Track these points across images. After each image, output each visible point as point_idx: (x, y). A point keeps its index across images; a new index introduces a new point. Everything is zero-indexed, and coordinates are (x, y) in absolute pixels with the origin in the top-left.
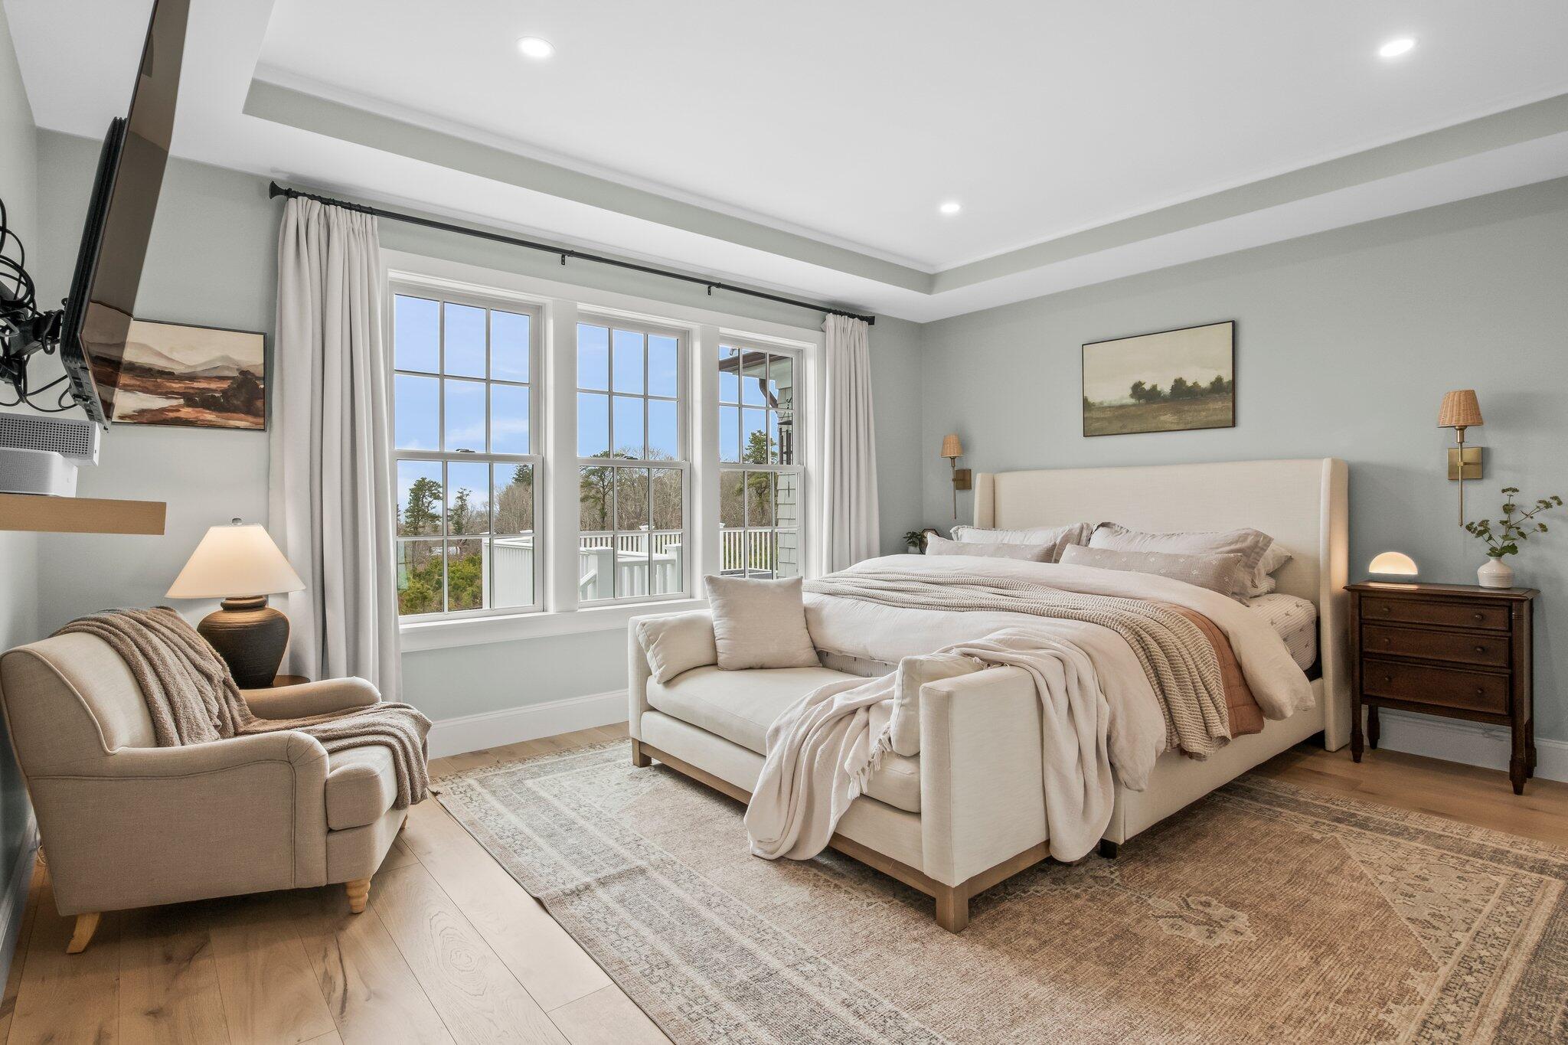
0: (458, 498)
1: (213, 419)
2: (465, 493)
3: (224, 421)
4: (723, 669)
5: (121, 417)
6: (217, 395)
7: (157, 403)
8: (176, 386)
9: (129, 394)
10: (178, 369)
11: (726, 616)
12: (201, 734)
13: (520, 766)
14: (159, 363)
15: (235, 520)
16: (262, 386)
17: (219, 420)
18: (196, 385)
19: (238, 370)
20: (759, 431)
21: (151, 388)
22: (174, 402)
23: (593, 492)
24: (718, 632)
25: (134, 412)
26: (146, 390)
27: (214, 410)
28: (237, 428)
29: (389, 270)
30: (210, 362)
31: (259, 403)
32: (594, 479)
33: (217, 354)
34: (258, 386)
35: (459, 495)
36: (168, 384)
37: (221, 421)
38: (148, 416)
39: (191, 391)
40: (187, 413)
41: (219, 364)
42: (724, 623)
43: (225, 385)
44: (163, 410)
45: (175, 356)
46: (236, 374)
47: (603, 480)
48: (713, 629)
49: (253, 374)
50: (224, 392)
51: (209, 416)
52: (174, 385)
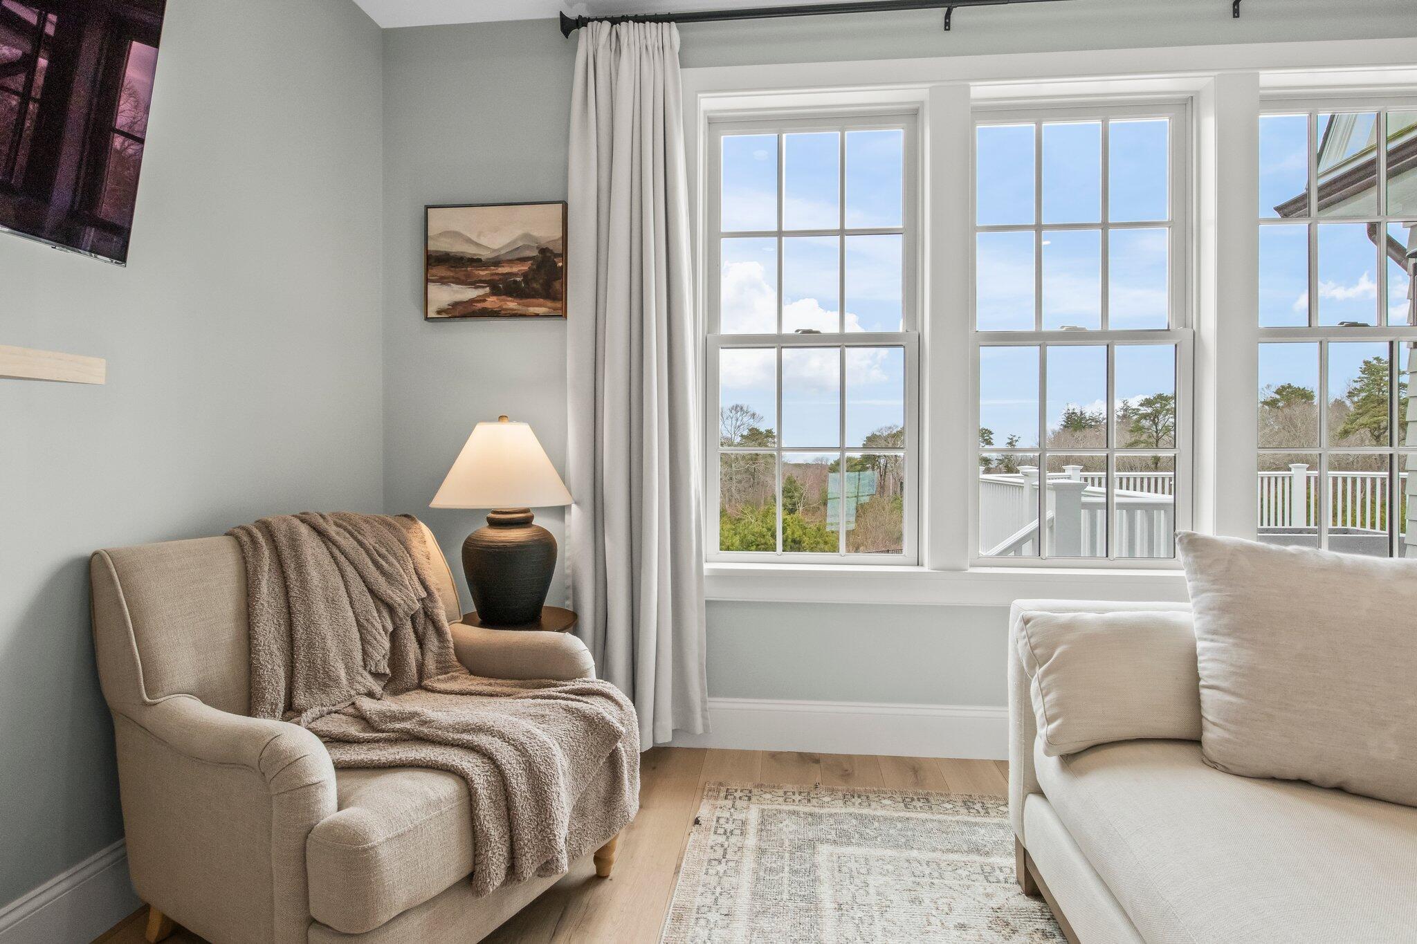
0: (1008, 443)
1: (514, 307)
2: (1014, 439)
3: (525, 308)
4: (1213, 765)
5: (439, 312)
6: (518, 279)
7: (468, 293)
8: (483, 273)
9: (445, 287)
10: (485, 255)
11: (1228, 635)
12: (329, 686)
13: (839, 808)
14: (470, 251)
15: (501, 418)
16: (560, 264)
17: (520, 307)
18: (502, 270)
19: (537, 248)
20: (1377, 359)
21: (463, 278)
22: (480, 292)
23: (1144, 437)
24: (1207, 669)
25: (449, 305)
26: (458, 281)
27: (515, 297)
28: (537, 316)
29: (699, 95)
30: (514, 242)
31: (557, 285)
32: (1146, 423)
33: (518, 232)
34: (555, 264)
35: (1009, 441)
36: (477, 272)
37: (522, 309)
38: (460, 309)
39: (496, 278)
40: (492, 302)
41: (520, 244)
42: (1224, 651)
43: (524, 267)
44: (472, 301)
45: (483, 241)
46: (535, 253)
47: (1156, 425)
48: (1193, 659)
49: (551, 251)
50: (525, 275)
51: (512, 304)
52: (482, 273)
